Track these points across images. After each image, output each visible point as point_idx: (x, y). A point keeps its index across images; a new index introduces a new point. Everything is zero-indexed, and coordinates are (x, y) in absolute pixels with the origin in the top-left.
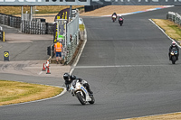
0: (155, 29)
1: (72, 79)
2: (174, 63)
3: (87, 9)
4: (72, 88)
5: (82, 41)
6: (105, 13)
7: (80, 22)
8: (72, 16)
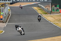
0: (34, 10)
1: (18, 26)
2: (39, 21)
3: (11, 4)
4: (18, 29)
5: (9, 15)
6: (17, 5)
7: (9, 8)
8: (6, 6)
